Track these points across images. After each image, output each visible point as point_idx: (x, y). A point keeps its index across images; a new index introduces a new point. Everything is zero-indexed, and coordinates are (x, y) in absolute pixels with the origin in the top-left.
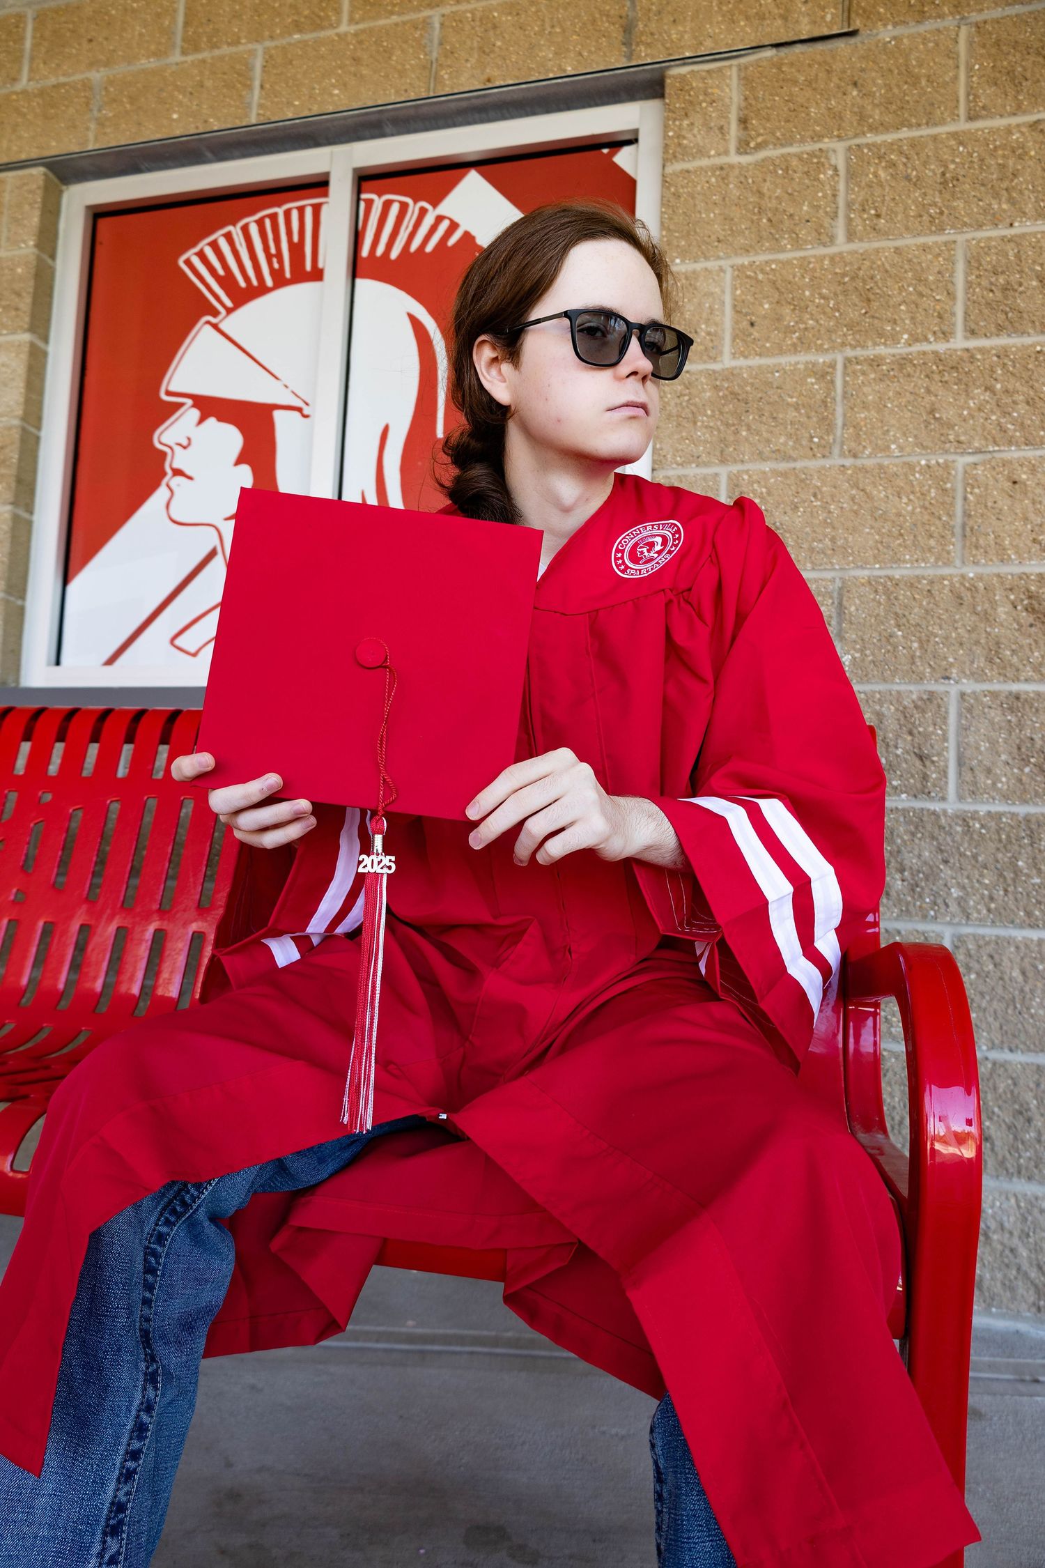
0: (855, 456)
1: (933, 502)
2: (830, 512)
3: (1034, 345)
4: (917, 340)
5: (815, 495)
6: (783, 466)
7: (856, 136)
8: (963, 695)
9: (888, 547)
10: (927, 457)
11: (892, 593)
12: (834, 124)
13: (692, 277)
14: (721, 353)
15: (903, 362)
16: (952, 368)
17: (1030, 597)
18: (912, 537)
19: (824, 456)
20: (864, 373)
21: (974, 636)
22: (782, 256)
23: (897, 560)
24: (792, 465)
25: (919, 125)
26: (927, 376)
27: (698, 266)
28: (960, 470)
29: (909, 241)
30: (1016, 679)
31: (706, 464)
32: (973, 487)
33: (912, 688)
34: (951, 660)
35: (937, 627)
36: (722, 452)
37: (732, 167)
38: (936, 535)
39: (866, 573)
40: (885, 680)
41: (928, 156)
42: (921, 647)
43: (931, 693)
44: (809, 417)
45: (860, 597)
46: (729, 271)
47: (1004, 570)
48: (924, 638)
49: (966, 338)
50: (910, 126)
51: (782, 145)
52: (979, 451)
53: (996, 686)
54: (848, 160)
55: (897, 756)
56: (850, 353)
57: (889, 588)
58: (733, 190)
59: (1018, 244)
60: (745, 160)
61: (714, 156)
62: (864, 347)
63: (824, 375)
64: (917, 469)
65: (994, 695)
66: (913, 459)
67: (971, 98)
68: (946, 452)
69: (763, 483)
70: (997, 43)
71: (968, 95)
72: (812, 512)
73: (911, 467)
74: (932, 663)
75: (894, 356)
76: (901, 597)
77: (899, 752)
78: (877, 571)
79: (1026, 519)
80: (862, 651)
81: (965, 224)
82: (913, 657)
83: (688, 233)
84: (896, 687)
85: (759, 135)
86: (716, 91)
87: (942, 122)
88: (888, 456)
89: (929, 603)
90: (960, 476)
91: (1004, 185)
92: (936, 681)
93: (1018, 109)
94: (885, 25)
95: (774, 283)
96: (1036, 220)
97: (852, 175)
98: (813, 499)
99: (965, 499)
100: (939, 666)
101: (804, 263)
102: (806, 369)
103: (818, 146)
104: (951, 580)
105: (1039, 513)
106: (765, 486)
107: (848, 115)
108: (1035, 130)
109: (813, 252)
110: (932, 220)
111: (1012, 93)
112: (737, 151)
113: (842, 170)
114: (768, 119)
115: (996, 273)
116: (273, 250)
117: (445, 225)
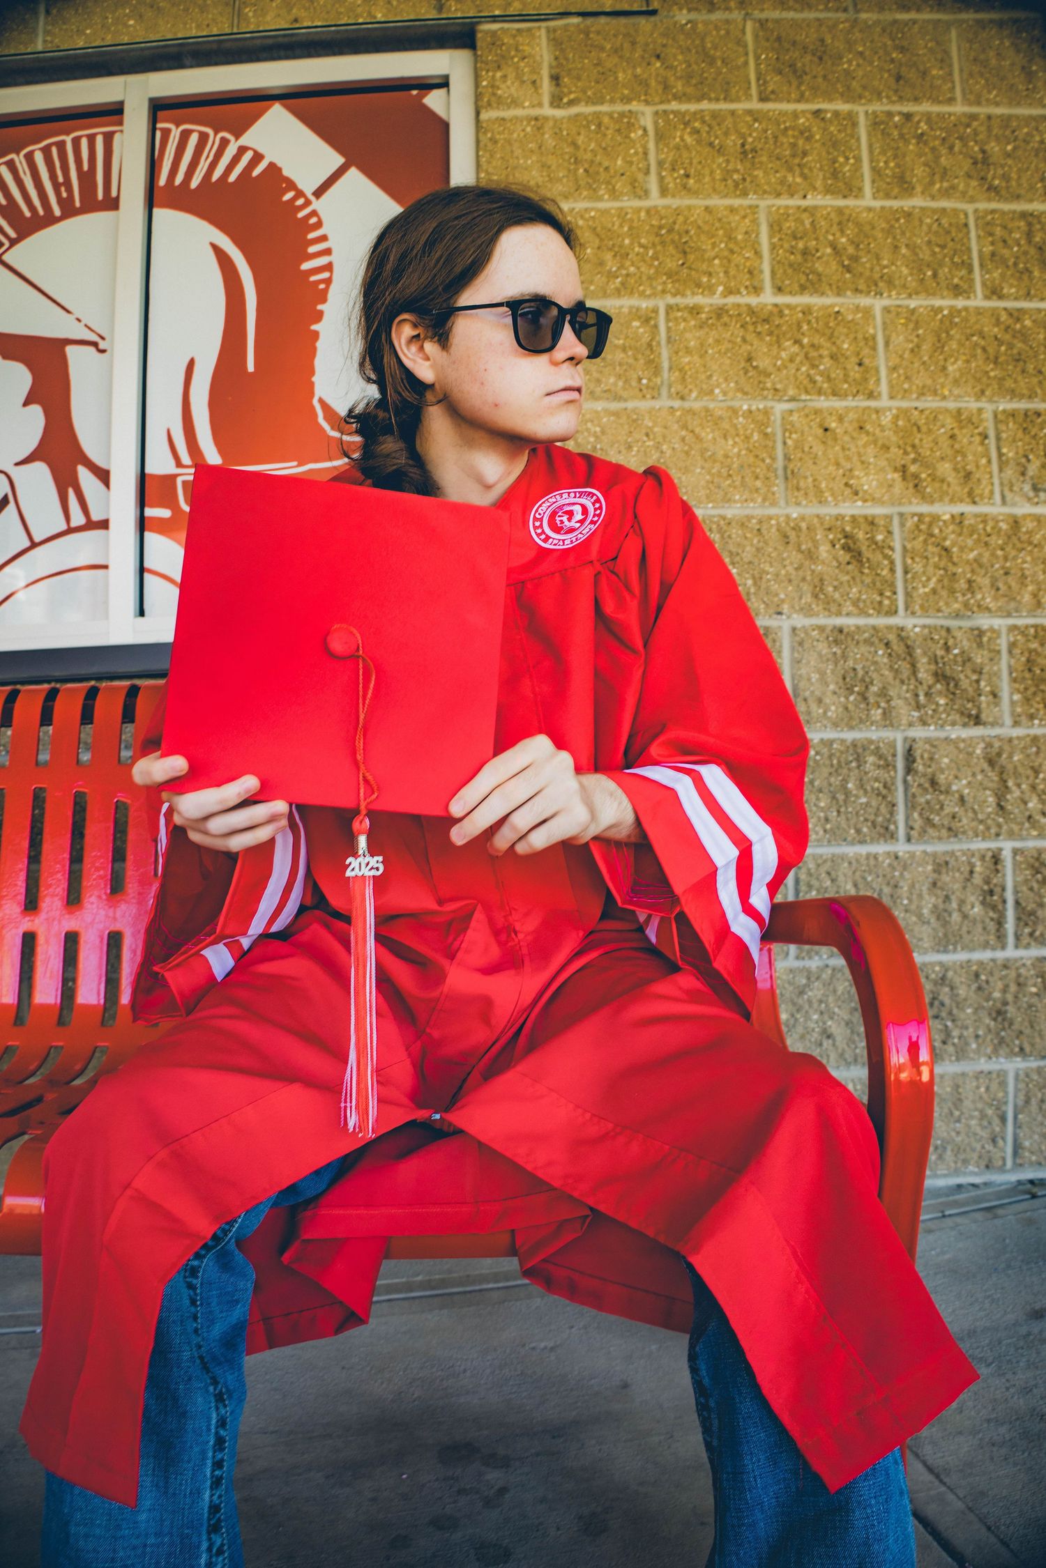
0: (682, 398)
1: (757, 445)
2: (662, 452)
3: (833, 306)
4: (731, 293)
5: (647, 435)
6: (615, 406)
7: (662, 102)
8: (794, 629)
9: (719, 487)
10: (751, 402)
11: (725, 532)
12: (640, 89)
15: (720, 312)
16: (764, 320)
17: (846, 537)
18: (739, 478)
19: (653, 398)
20: (685, 320)
21: (801, 573)
22: (600, 205)
23: (727, 500)
24: (622, 405)
25: (717, 100)
26: (742, 326)
28: (778, 416)
29: (716, 202)
30: (839, 614)
32: (791, 433)
34: (782, 596)
35: (768, 565)
37: (546, 119)
38: (761, 476)
41: (728, 129)
42: (755, 584)
44: (636, 359)
47: (824, 510)
48: (757, 576)
49: (774, 294)
50: (710, 100)
51: (594, 104)
52: (793, 399)
53: (822, 621)
54: (656, 123)
56: (671, 300)
57: (722, 527)
58: (549, 140)
59: (812, 215)
60: (559, 113)
61: (528, 107)
62: (683, 295)
63: (648, 320)
64: (740, 413)
65: (822, 629)
66: (736, 404)
67: (761, 82)
68: (765, 398)
69: (596, 422)
70: (779, 39)
71: (758, 80)
72: (645, 452)
73: (734, 411)
74: (765, 599)
75: (711, 305)
76: (734, 536)
79: (838, 464)
81: (765, 192)
82: (749, 592)
85: (571, 92)
86: (526, 48)
87: (738, 100)
88: (713, 400)
89: (759, 541)
90: (779, 422)
91: (796, 161)
92: (770, 616)
93: (801, 99)
94: (681, 9)
95: (595, 229)
96: (825, 195)
97: (660, 137)
98: (645, 439)
99: (785, 443)
100: (772, 602)
101: (622, 213)
102: (630, 312)
103: (627, 108)
104: (777, 520)
105: (848, 459)
106: (599, 426)
107: (653, 83)
108: (817, 117)
109: (629, 203)
110: (736, 185)
111: (795, 83)
112: (551, 105)
113: (651, 132)
114: (578, 79)
115: (795, 238)
116: (61, 179)
117: (248, 156)
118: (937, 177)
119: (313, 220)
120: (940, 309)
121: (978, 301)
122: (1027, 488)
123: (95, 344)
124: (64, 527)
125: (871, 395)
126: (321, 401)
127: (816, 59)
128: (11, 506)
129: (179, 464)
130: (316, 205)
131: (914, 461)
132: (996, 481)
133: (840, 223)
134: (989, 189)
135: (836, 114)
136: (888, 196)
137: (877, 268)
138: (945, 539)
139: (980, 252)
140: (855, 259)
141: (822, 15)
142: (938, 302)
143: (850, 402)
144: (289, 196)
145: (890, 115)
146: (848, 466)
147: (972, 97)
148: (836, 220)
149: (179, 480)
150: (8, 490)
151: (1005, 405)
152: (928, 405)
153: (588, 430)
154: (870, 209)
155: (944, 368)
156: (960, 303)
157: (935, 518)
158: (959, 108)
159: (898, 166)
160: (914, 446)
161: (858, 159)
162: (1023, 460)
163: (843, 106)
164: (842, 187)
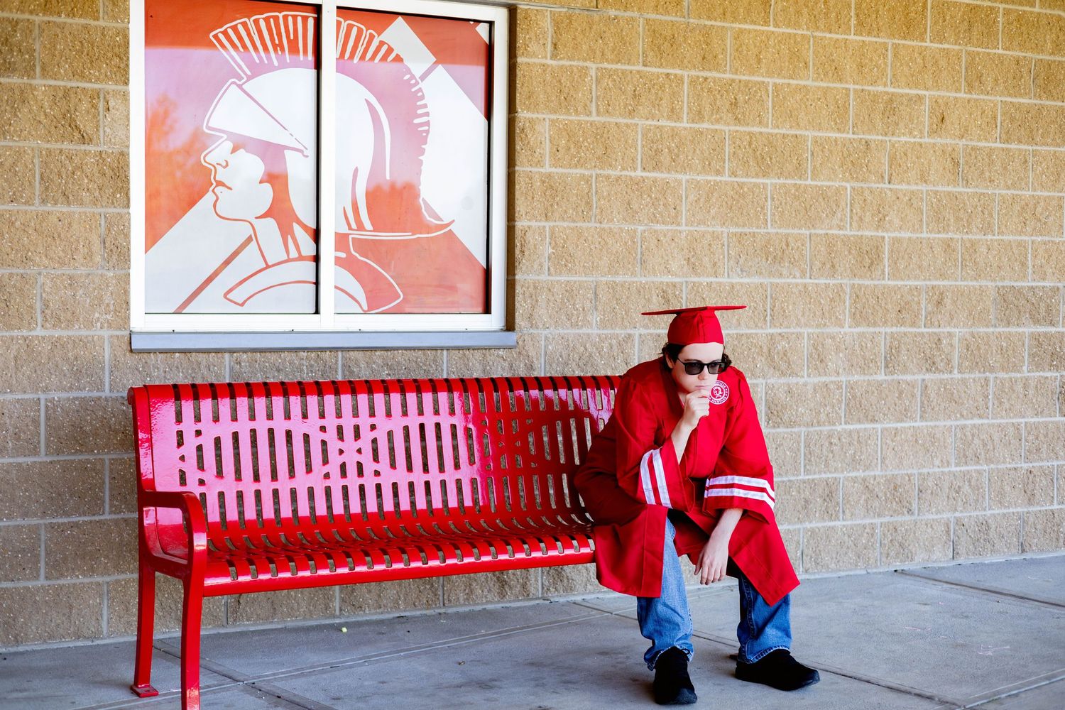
0: (601, 223)
1: (629, 247)
3: (666, 179)
4: (624, 170)
5: (585, 241)
6: (572, 225)
7: (601, 63)
8: (640, 335)
9: (613, 267)
10: (628, 226)
11: (615, 289)
12: (591, 56)
13: (531, 121)
14: (545, 164)
15: (619, 178)
16: (636, 184)
18: (622, 263)
19: (588, 222)
20: (603, 182)
22: (570, 118)
23: (617, 274)
24: (575, 225)
25: (625, 63)
26: (626, 186)
27: (535, 116)
28: (639, 233)
29: (621, 120)
30: (659, 328)
31: (540, 221)
32: (644, 242)
33: (622, 332)
34: (636, 320)
35: (631, 305)
36: (546, 215)
37: (548, 66)
38: (631, 263)
39: (606, 279)
40: (612, 329)
41: (628, 81)
42: (626, 314)
43: (629, 335)
44: (582, 201)
45: (603, 290)
46: (547, 120)
47: (655, 280)
48: (626, 310)
49: (642, 171)
50: (622, 63)
51: (571, 60)
52: (646, 225)
53: (652, 331)
54: (596, 73)
55: (618, 363)
56: (598, 172)
57: (612, 286)
58: (548, 77)
59: (661, 131)
60: (554, 63)
61: (540, 58)
62: (604, 170)
63: (588, 181)
64: (624, 231)
65: (651, 335)
66: (622, 226)
68: (635, 224)
70: (654, 31)
71: (643, 54)
72: (584, 249)
73: (621, 230)
74: (629, 321)
75: (615, 175)
76: (618, 291)
77: (619, 361)
78: (610, 278)
79: (662, 257)
80: (604, 315)
81: (642, 117)
82: (623, 319)
83: (530, 97)
84: (616, 332)
85: (561, 54)
86: (541, 23)
87: (634, 64)
88: (613, 224)
89: (628, 294)
90: (639, 236)
91: (657, 102)
92: (630, 329)
93: (661, 66)
94: (612, 9)
95: (567, 131)
96: (667, 120)
97: (598, 82)
99: (642, 246)
100: (631, 322)
101: (580, 123)
102: (580, 176)
103: (586, 64)
104: (636, 284)
105: (667, 255)
106: (565, 235)
107: (598, 52)
108: (667, 77)
109: (583, 118)
110: (630, 113)
111: (659, 57)
112: (551, 58)
113: (594, 79)
114: (565, 46)
115: (653, 143)
116: (277, 42)
117: (385, 48)
118: (715, 111)
119: (420, 94)
120: (710, 181)
121: (726, 178)
122: (738, 270)
123: (301, 151)
124: (286, 258)
125: (679, 224)
126: (423, 200)
127: (670, 45)
128: (254, 242)
129: (350, 228)
130: (421, 85)
131: (693, 256)
132: (726, 267)
133: (672, 136)
134: (736, 119)
135: (676, 75)
136: (693, 122)
137: (686, 161)
138: (703, 294)
139: (729, 152)
140: (678, 156)
141: (673, 19)
142: (709, 178)
143: (669, 227)
144: (407, 77)
145: (698, 77)
146: (666, 258)
147: (733, 70)
148: (671, 134)
149: (350, 237)
150: (252, 233)
151: (733, 230)
152: (700, 229)
153: (560, 237)
154: (685, 129)
155: (709, 211)
156: (718, 178)
157: (701, 284)
158: (728, 76)
159: (699, 105)
160: (693, 249)
161: (682, 102)
162: (738, 257)
163: (678, 72)
164: (675, 116)
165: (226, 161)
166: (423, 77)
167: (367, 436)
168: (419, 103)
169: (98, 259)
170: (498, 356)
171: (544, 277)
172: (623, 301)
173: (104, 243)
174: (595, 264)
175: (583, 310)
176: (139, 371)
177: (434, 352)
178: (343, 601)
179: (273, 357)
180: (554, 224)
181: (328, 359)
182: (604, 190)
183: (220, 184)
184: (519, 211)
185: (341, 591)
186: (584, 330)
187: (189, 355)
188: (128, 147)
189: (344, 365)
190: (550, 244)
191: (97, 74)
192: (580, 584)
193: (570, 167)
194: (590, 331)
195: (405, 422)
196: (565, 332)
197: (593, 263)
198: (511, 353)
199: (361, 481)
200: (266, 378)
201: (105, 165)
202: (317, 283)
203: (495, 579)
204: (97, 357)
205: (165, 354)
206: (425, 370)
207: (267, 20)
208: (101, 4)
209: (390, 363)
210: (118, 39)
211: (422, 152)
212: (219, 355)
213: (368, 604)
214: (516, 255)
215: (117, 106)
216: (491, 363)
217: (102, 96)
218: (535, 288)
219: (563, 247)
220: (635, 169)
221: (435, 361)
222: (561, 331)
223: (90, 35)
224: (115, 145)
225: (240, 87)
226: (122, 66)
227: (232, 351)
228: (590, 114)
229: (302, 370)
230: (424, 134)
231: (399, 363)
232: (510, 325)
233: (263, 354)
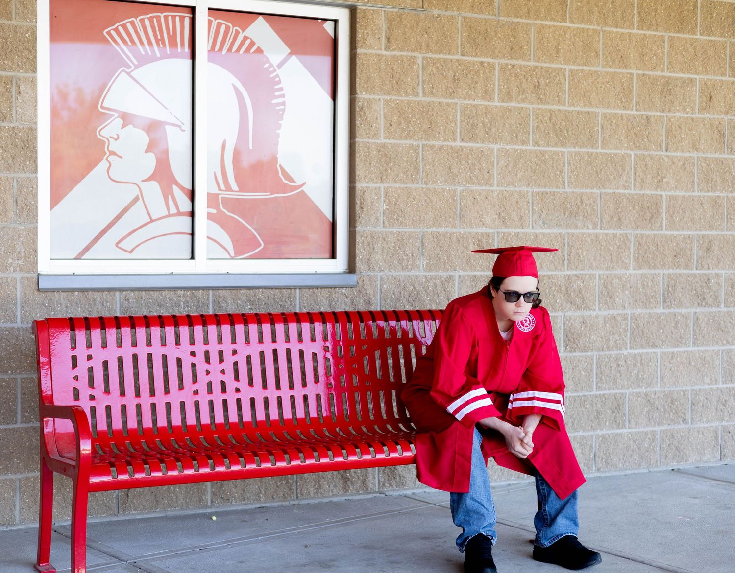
0: (426, 184)
1: (451, 204)
2: (418, 206)
3: (480, 148)
4: (446, 141)
5: (414, 199)
6: (403, 186)
7: (426, 53)
8: (460, 276)
9: (437, 220)
10: (449, 187)
11: (438, 238)
12: (418, 48)
13: (369, 101)
14: (380, 136)
15: (441, 148)
16: (456, 152)
17: (479, 241)
18: (444, 217)
19: (416, 183)
20: (428, 151)
21: (463, 255)
22: (401, 98)
23: (440, 226)
24: (405, 186)
25: (446, 54)
26: (448, 154)
27: (372, 97)
28: (459, 192)
29: (443, 100)
30: (475, 271)
31: (376, 183)
32: (462, 200)
33: (444, 273)
34: (456, 263)
35: (452, 251)
36: (381, 178)
37: (383, 56)
38: (452, 217)
39: (430, 230)
40: (436, 271)
41: (449, 68)
42: (448, 259)
43: (451, 276)
44: (411, 166)
45: (428, 239)
46: (382, 100)
47: (472, 230)
48: (448, 256)
49: (460, 142)
50: (443, 53)
51: (401, 51)
52: (464, 186)
53: (469, 273)
54: (423, 62)
55: (441, 300)
56: (425, 143)
57: (437, 236)
58: (383, 65)
59: (476, 109)
60: (388, 54)
61: (376, 49)
62: (429, 141)
63: (416, 150)
64: (446, 191)
65: (469, 276)
66: (444, 187)
67: (462, 47)
68: (455, 185)
70: (470, 27)
71: (462, 45)
72: (413, 205)
73: (444, 190)
74: (451, 265)
75: (438, 145)
76: (441, 240)
77: (442, 298)
78: (434, 230)
79: (478, 213)
80: (429, 260)
81: (460, 97)
82: (445, 263)
83: (367, 81)
84: (440, 274)
85: (394, 46)
86: (376, 21)
87: (454, 54)
88: (437, 185)
89: (449, 242)
90: (459, 195)
91: (473, 85)
92: (452, 271)
93: (476, 56)
94: (435, 9)
95: (398, 109)
96: (481, 100)
97: (424, 68)
99: (460, 204)
100: (453, 266)
101: (409, 103)
102: (410, 146)
103: (414, 54)
104: (456, 234)
105: (482, 211)
106: (397, 194)
107: (424, 44)
108: (481, 65)
109: (411, 98)
110: (451, 94)
111: (474, 48)
112: (385, 50)
113: (421, 66)
114: (397, 40)
115: (469, 118)
116: (159, 37)
117: (248, 42)
118: (521, 93)
120: (517, 150)
121: (530, 147)
122: (541, 223)
123: (179, 126)
124: (167, 213)
125: (491, 185)
126: (280, 166)
127: (483, 38)
128: (140, 201)
129: (220, 189)
130: (278, 72)
131: (503, 211)
132: (531, 220)
133: (486, 113)
134: (538, 99)
135: (488, 63)
136: (503, 101)
137: (497, 133)
138: (512, 242)
139: (533, 126)
140: (490, 129)
141: (486, 17)
142: (517, 147)
143: (484, 188)
144: (266, 65)
145: (507, 65)
146: (481, 213)
147: (536, 58)
148: (485, 111)
149: (220, 196)
150: (139, 193)
151: (536, 190)
152: (510, 189)
153: (393, 196)
154: (497, 107)
155: (517, 174)
156: (524, 148)
157: (509, 234)
158: (532, 63)
159: (508, 88)
160: (504, 205)
161: (494, 85)
162: (541, 212)
163: (490, 60)
164: (488, 97)
165: (118, 135)
166: (280, 66)
167: (229, 359)
168: (276, 87)
169: (11, 214)
170: (342, 293)
171: (380, 229)
172: (445, 248)
173: (16, 202)
174: (422, 218)
175: (412, 256)
176: (45, 306)
177: (289, 291)
178: (214, 494)
179: (155, 295)
180: (388, 185)
181: (200, 296)
182: (429, 157)
183: (112, 153)
184: (359, 175)
185: (212, 487)
186: (413, 272)
187: (86, 293)
188: (36, 123)
189: (214, 301)
190: (385, 201)
191: (10, 64)
192: (410, 481)
193: (401, 138)
194: (417, 273)
195: (261, 348)
196: (398, 273)
197: (420, 217)
198: (352, 291)
199: (224, 396)
200: (150, 311)
201: (17, 138)
202: (192, 234)
203: (339, 476)
204: (10, 295)
205: (67, 293)
206: (281, 305)
207: (151, 19)
208: (14, 7)
209: (252, 300)
210: (27, 35)
211: (279, 126)
212: (112, 293)
213: (235, 497)
214: (357, 211)
215: (27, 90)
216: (336, 299)
217: (14, 82)
218: (372, 237)
219: (395, 204)
220: (455, 140)
221: (289, 298)
222: (394, 273)
223: (4, 32)
224: (25, 121)
225: (129, 74)
226: (31, 57)
227: (121, 290)
228: (417, 95)
229: (179, 305)
230: (281, 112)
231: (259, 299)
232: (351, 268)
233: (147, 293)
